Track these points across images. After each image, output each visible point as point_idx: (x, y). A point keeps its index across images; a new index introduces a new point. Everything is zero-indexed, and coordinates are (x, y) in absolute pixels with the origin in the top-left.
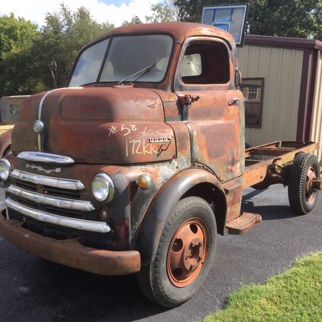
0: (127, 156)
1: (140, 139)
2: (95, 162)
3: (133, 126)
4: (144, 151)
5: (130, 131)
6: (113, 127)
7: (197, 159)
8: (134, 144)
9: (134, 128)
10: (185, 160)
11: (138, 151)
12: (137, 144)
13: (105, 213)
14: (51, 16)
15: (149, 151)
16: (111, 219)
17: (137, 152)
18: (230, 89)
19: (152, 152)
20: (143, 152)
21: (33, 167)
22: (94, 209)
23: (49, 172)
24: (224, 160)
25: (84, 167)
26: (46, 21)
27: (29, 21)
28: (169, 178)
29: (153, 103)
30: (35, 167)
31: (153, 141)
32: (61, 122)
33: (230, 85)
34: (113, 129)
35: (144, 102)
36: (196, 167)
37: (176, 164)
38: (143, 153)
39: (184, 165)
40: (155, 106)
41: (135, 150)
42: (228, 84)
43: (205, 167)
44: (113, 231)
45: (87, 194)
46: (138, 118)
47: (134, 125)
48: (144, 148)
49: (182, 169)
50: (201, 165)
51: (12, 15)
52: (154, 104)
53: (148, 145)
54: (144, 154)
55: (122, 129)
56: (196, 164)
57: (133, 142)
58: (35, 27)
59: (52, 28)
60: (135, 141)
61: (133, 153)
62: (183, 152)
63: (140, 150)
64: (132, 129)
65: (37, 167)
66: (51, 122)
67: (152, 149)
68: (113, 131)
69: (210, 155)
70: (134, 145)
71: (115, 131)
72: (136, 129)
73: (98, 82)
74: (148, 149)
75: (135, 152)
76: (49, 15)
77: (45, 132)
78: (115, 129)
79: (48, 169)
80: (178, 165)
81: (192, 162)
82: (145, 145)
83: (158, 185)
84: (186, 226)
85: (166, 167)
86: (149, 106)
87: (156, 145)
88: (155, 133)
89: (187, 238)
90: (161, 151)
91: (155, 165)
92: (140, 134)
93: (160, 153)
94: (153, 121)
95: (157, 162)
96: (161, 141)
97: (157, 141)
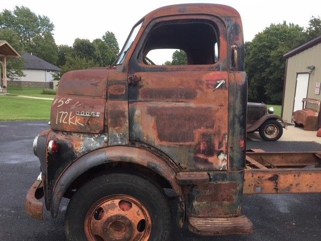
0: (57, 123)
1: (68, 111)
3: (69, 100)
4: (69, 121)
5: (62, 104)
7: (139, 139)
10: (118, 137)
12: (64, 115)
14: (315, 19)
15: (74, 123)
17: (63, 122)
18: (218, 71)
19: (77, 123)
20: (68, 122)
26: (310, 23)
27: (298, 25)
28: (92, 150)
29: (97, 81)
31: (78, 115)
33: (219, 65)
35: (89, 81)
36: (137, 146)
37: (106, 138)
39: (117, 141)
40: (98, 84)
41: (62, 119)
42: (215, 65)
48: (70, 119)
49: (113, 145)
51: (285, 22)
53: (74, 117)
54: (69, 124)
55: (59, 102)
56: (138, 144)
58: (302, 29)
59: (314, 28)
60: (63, 112)
62: (116, 128)
63: (67, 120)
64: (66, 102)
67: (77, 121)
69: (161, 137)
70: (62, 115)
72: (68, 103)
74: (73, 120)
75: (62, 122)
76: (313, 18)
80: (108, 140)
81: (129, 141)
82: (71, 117)
83: (78, 154)
84: (115, 200)
85: (93, 140)
86: (92, 84)
87: (83, 118)
88: (84, 108)
89: (110, 211)
90: (86, 124)
91: (81, 136)
92: (70, 107)
93: (85, 126)
94: (94, 97)
95: (84, 133)
96: (87, 115)
97: (83, 115)
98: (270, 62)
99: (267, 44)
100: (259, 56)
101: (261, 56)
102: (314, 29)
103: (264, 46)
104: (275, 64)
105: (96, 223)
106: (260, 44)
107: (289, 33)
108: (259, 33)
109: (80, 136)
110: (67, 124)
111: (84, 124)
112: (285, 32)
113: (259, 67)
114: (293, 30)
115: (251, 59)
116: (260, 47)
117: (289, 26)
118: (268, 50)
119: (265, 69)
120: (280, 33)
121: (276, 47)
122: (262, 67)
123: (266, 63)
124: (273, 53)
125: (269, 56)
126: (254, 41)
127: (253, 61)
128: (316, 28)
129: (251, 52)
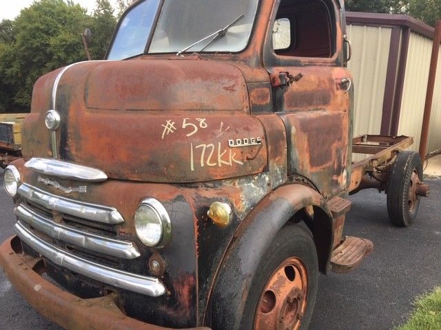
0: (192, 169)
1: (213, 142)
2: (140, 180)
3: (202, 121)
4: (220, 161)
5: (196, 129)
6: (168, 123)
7: (295, 170)
8: (204, 149)
9: (203, 125)
10: (279, 172)
11: (210, 162)
12: (208, 150)
13: (155, 264)
15: (228, 161)
16: (166, 274)
17: (208, 163)
18: (336, 66)
19: (233, 162)
20: (217, 162)
21: (47, 182)
22: (138, 255)
23: (68, 192)
24: (329, 168)
25: (123, 186)
26: (97, 4)
27: (79, 5)
28: (257, 202)
29: (232, 83)
30: (49, 182)
31: (233, 145)
32: (86, 113)
33: (337, 59)
34: (169, 126)
35: (219, 82)
36: (294, 181)
37: (267, 179)
38: (218, 165)
39: (278, 180)
40: (235, 88)
41: (205, 159)
42: (334, 58)
43: (305, 181)
44: (169, 293)
45: (126, 230)
46: (209, 108)
47: (203, 118)
48: (219, 156)
49: (275, 186)
50: (301, 178)
52: (234, 86)
53: (225, 151)
54: (220, 165)
55: (184, 126)
56: (294, 178)
57: (203, 147)
58: (85, 11)
60: (205, 145)
61: (202, 165)
62: (277, 159)
63: (214, 159)
64: (201, 125)
65: (52, 183)
66: (71, 113)
67: (231, 157)
68: (169, 129)
69: (313, 163)
70: (204, 152)
71: (172, 129)
72: (206, 126)
73: (146, 53)
74: (226, 158)
75: (205, 163)
77: (62, 129)
78: (172, 126)
79: (67, 186)
80: (270, 180)
81: (288, 175)
82: (222, 152)
83: (241, 215)
84: (279, 271)
85: (253, 185)
86: (226, 89)
87: (239, 151)
88: (237, 132)
89: (281, 290)
90: (246, 161)
91: (237, 183)
92: (213, 134)
93: (245, 163)
94: (232, 112)
95: (240, 177)
96: (245, 144)
97: (240, 145)
98: (51, 54)
99: (42, 27)
100: (32, 44)
101: (36, 43)
102: (102, 12)
103: (37, 29)
104: (59, 57)
105: (266, 318)
106: (30, 26)
107: (69, 14)
108: (26, 9)
109: (234, 184)
110: (217, 166)
111: (242, 161)
112: (64, 11)
113: (35, 60)
114: (74, 10)
115: (20, 47)
116: (31, 29)
117: (67, 3)
118: (45, 36)
119: (45, 63)
120: (58, 13)
121: (55, 31)
122: (40, 61)
123: (45, 54)
124: (53, 41)
125: (48, 45)
126: (19, 20)
127: (24, 51)
128: (105, 12)
129: (18, 37)
